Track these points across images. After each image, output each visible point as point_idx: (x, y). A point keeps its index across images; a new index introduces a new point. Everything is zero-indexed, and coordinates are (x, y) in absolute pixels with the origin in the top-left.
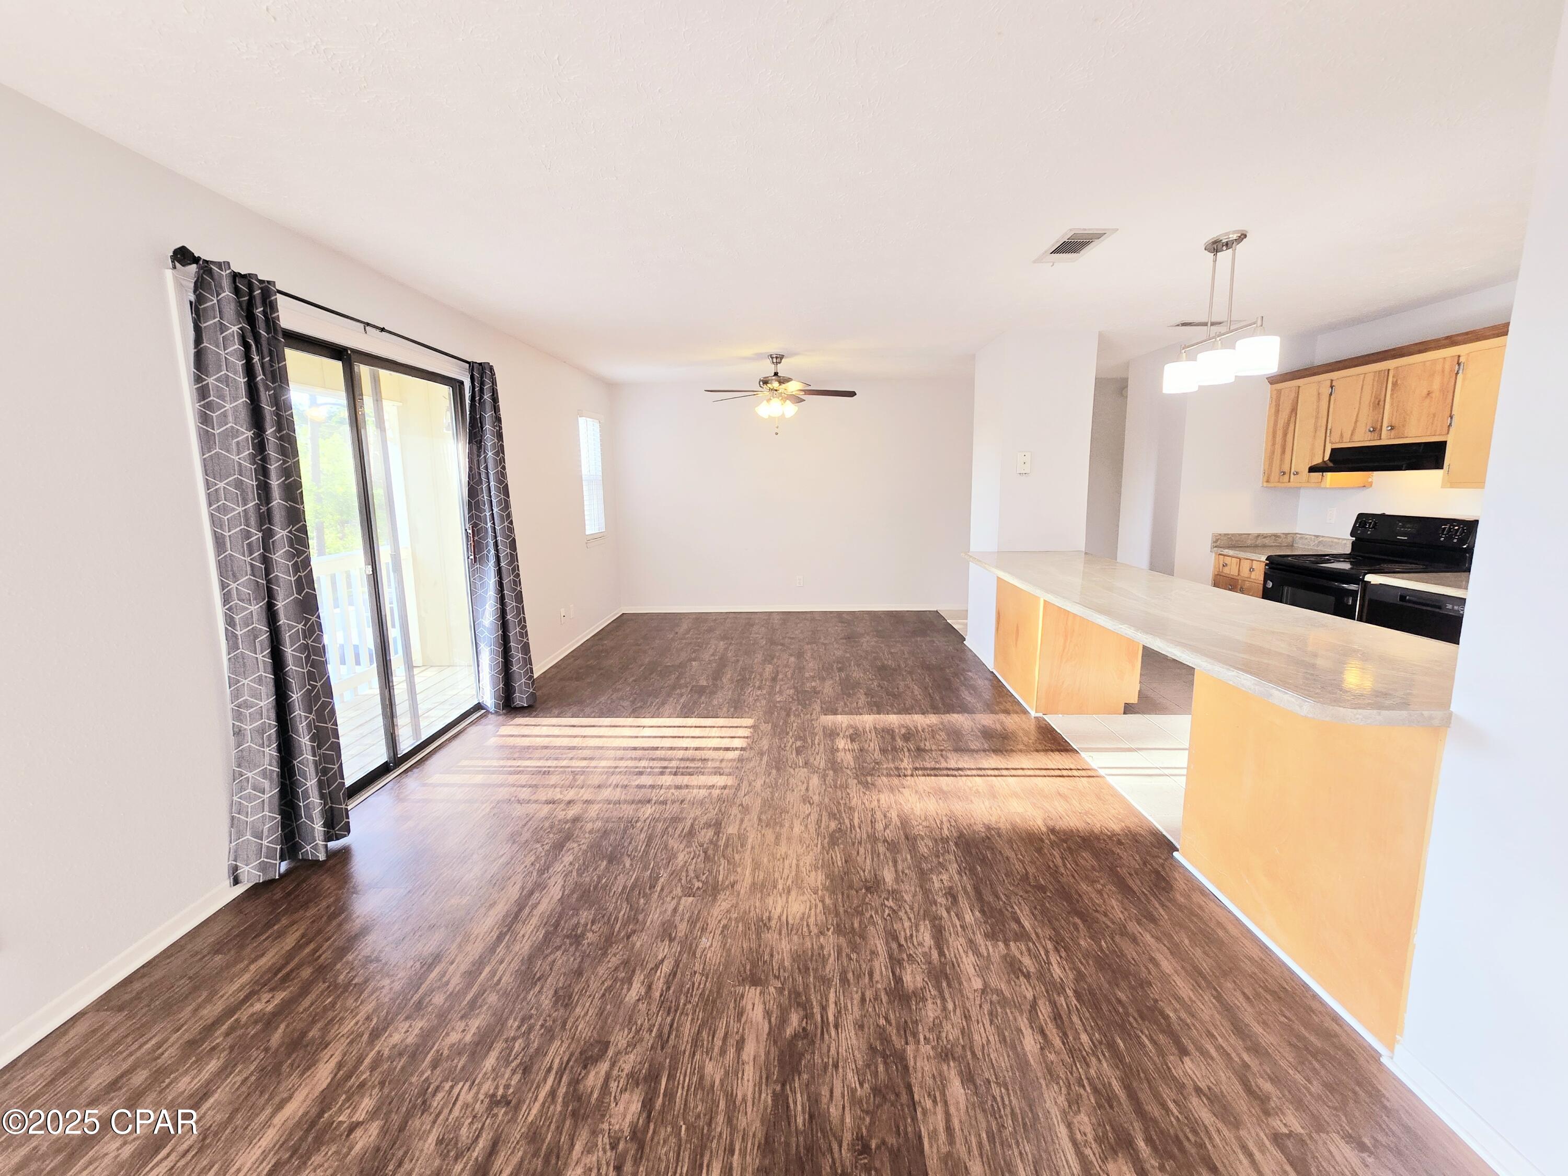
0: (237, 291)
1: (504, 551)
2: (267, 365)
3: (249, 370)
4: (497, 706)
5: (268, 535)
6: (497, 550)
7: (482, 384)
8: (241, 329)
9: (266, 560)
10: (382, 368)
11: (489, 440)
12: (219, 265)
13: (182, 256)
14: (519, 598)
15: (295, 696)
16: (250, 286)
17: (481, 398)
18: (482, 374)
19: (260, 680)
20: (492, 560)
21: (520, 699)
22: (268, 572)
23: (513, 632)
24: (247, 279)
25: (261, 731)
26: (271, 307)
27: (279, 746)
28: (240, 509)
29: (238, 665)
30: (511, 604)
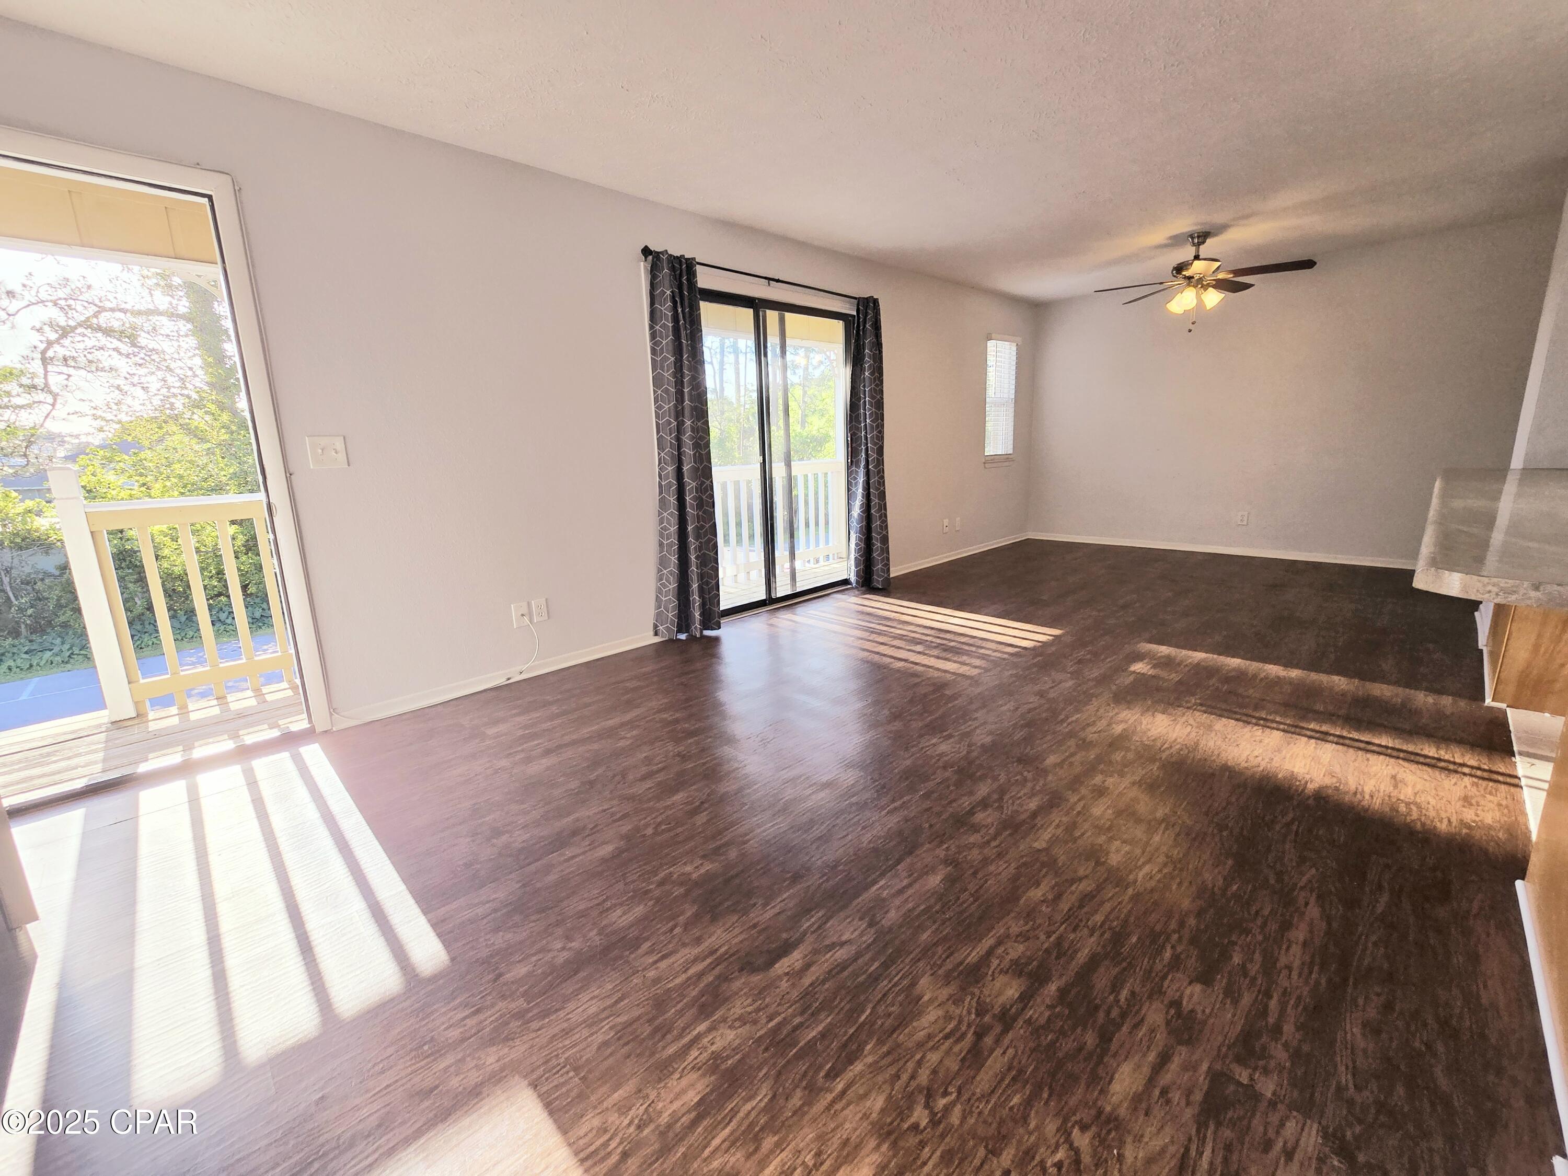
0: (673, 269)
1: (873, 456)
2: (687, 315)
3: (675, 319)
4: (857, 582)
5: (680, 424)
6: (867, 454)
7: (866, 315)
8: (672, 292)
9: (678, 439)
10: (788, 311)
11: (868, 362)
12: (662, 253)
13: (646, 251)
14: (882, 495)
15: (689, 528)
16: (681, 261)
17: (864, 326)
18: (866, 307)
19: (671, 514)
20: (863, 464)
21: (878, 581)
22: (679, 447)
23: (876, 524)
24: (679, 259)
25: (670, 545)
26: (691, 274)
27: (679, 557)
28: (667, 407)
29: (663, 503)
30: (875, 501)
